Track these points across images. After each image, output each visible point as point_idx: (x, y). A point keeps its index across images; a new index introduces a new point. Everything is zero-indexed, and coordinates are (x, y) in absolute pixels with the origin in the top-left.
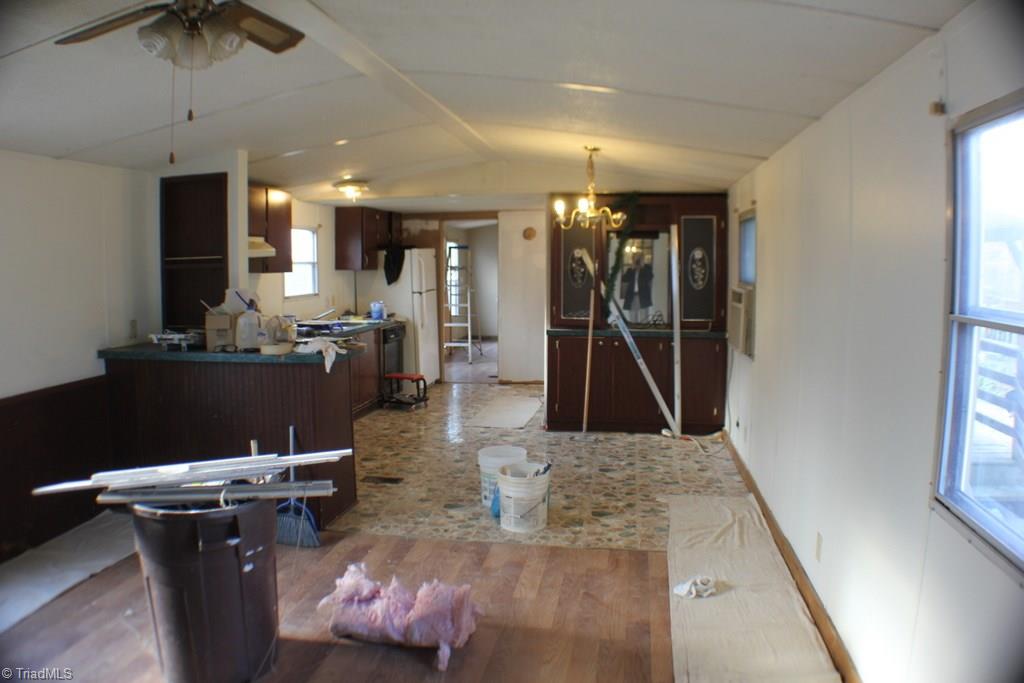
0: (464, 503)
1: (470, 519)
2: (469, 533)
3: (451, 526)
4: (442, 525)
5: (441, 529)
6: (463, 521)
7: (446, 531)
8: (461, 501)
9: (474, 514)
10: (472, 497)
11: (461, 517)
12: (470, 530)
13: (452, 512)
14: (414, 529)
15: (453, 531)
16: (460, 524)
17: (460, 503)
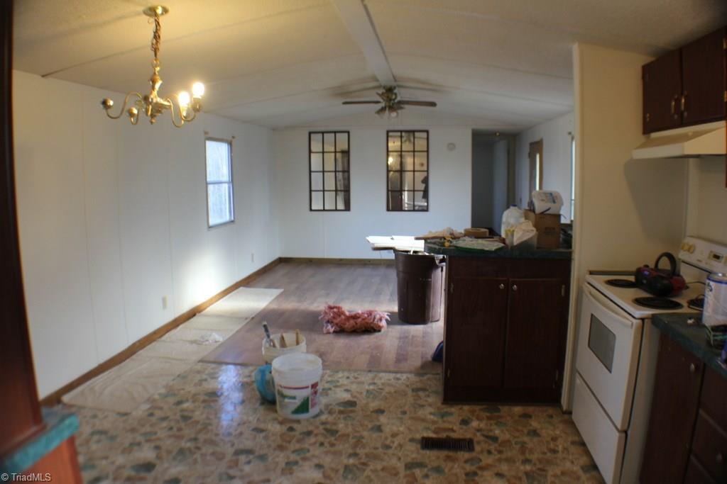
0: (337, 408)
1: (330, 389)
2: (330, 376)
3: (345, 382)
4: (352, 383)
5: (352, 379)
6: (336, 386)
7: (348, 378)
8: (341, 412)
9: (327, 395)
10: (331, 419)
11: (338, 390)
12: (330, 379)
13: (347, 396)
14: (373, 379)
15: (342, 377)
16: (338, 384)
17: (342, 408)
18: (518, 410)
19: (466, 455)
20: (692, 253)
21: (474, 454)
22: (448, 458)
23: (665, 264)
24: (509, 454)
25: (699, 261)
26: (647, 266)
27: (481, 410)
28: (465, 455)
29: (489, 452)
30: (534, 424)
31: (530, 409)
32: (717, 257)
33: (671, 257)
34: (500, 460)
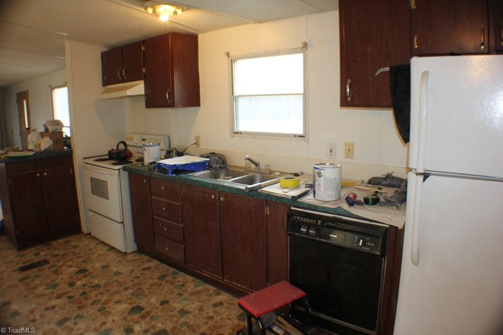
18: (61, 241)
19: (48, 266)
20: (132, 140)
21: (51, 264)
22: (39, 270)
23: (122, 147)
24: (69, 258)
25: (136, 143)
26: (113, 149)
27: (42, 247)
28: (46, 266)
29: (58, 261)
30: (74, 244)
31: (68, 239)
32: (144, 140)
33: (124, 143)
34: (66, 261)
